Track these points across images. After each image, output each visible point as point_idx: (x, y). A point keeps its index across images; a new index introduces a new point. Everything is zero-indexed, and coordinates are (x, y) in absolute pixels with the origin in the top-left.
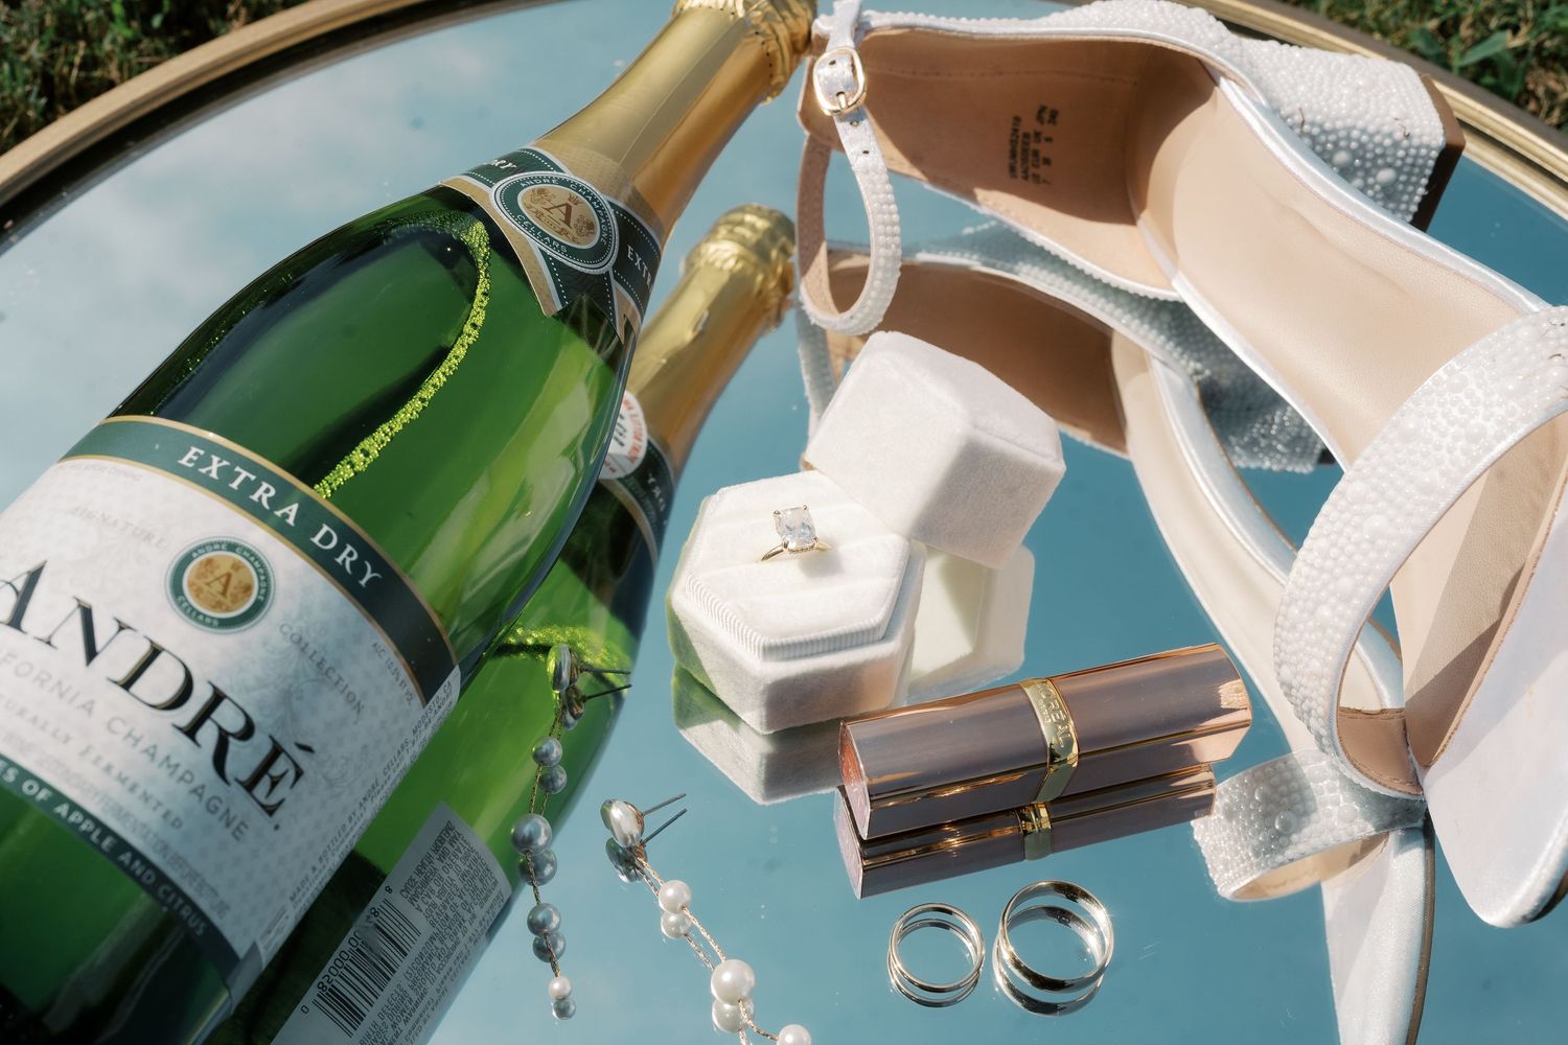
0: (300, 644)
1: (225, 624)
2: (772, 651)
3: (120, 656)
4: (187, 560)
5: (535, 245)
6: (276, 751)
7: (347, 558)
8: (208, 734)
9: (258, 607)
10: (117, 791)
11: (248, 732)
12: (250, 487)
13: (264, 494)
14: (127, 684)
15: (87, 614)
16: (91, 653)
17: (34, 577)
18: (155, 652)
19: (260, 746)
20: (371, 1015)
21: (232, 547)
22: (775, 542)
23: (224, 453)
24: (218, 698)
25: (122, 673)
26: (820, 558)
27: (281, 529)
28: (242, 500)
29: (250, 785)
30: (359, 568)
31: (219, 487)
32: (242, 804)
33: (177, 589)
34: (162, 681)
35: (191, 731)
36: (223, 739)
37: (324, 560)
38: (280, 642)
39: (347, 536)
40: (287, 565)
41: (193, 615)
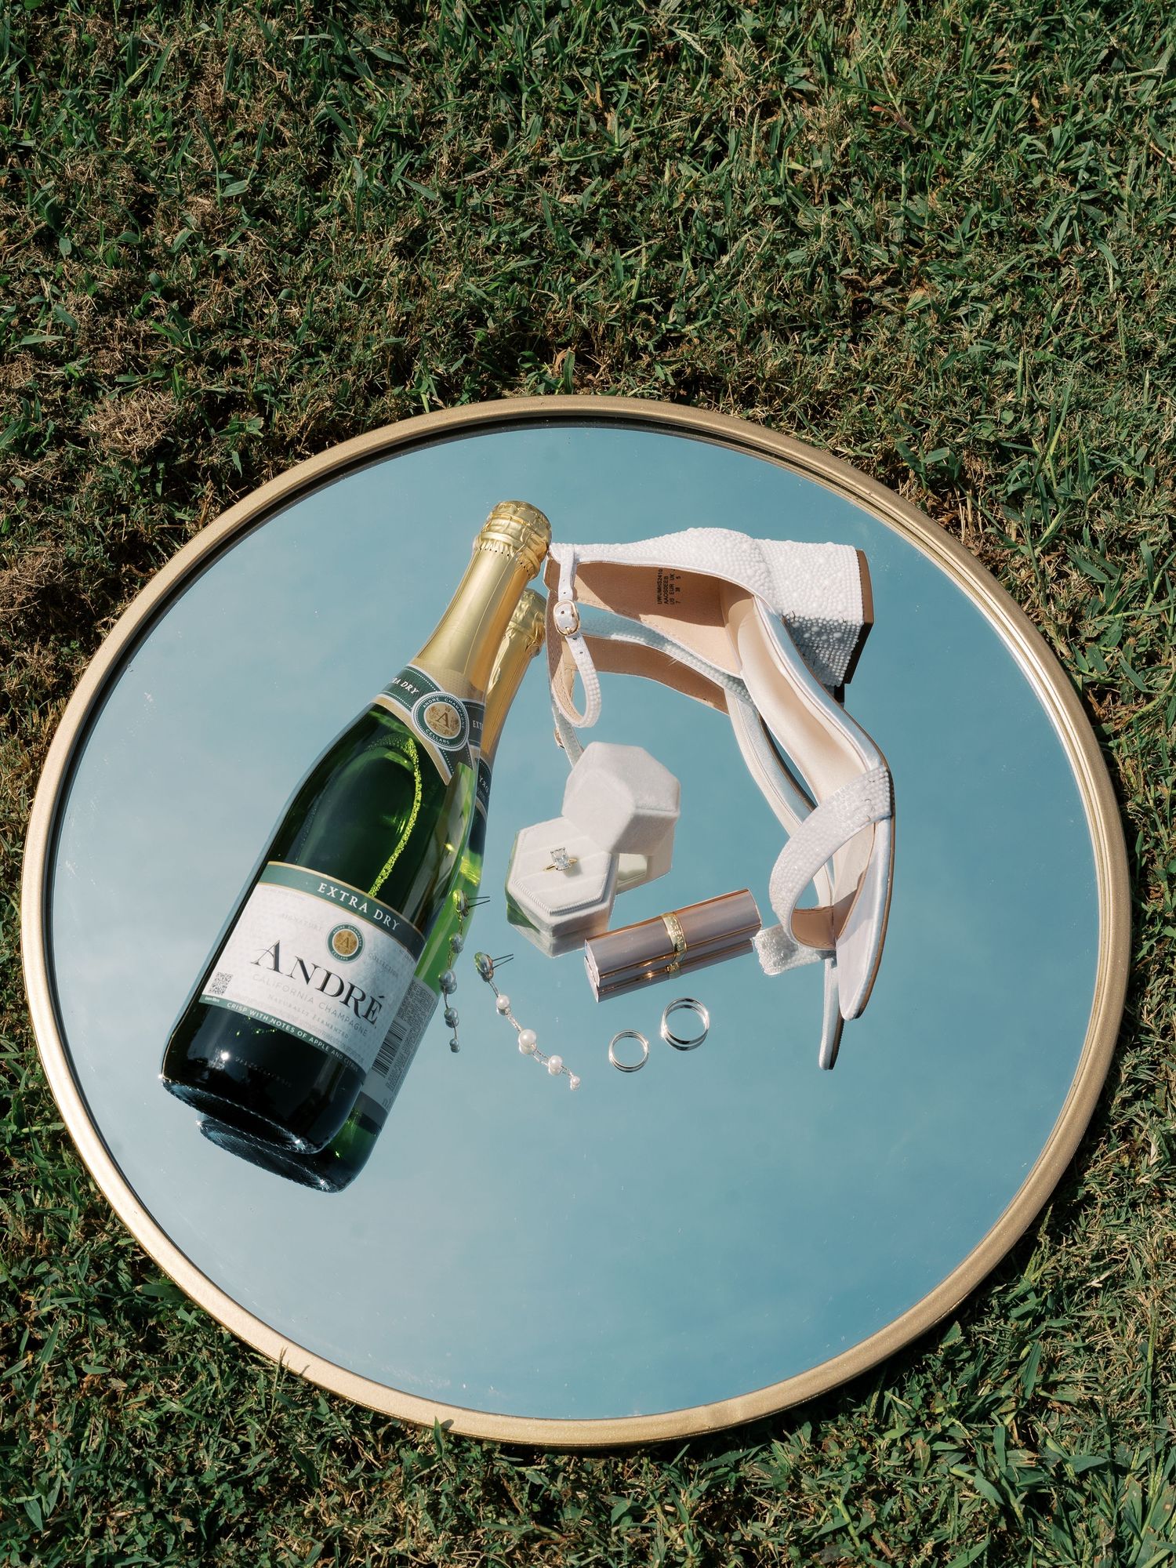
0: (376, 959)
1: (350, 958)
2: (553, 914)
3: (318, 978)
4: (332, 935)
5: (436, 746)
6: (373, 1001)
7: (386, 921)
8: (351, 1002)
9: (360, 949)
10: (326, 1029)
11: (363, 998)
12: (348, 899)
13: (353, 901)
14: (322, 989)
15: (302, 963)
16: (308, 979)
17: (277, 947)
18: (329, 975)
19: (368, 1000)
20: (391, 1067)
21: (347, 927)
22: (551, 863)
23: (335, 885)
24: (352, 987)
25: (319, 986)
26: (572, 868)
27: (362, 915)
28: (345, 905)
29: (366, 1016)
30: (391, 923)
31: (335, 901)
32: (365, 1023)
33: (331, 949)
34: (333, 986)
35: (346, 1002)
36: (356, 1001)
37: (379, 924)
38: (369, 961)
39: (386, 912)
40: (367, 929)
41: (338, 957)
